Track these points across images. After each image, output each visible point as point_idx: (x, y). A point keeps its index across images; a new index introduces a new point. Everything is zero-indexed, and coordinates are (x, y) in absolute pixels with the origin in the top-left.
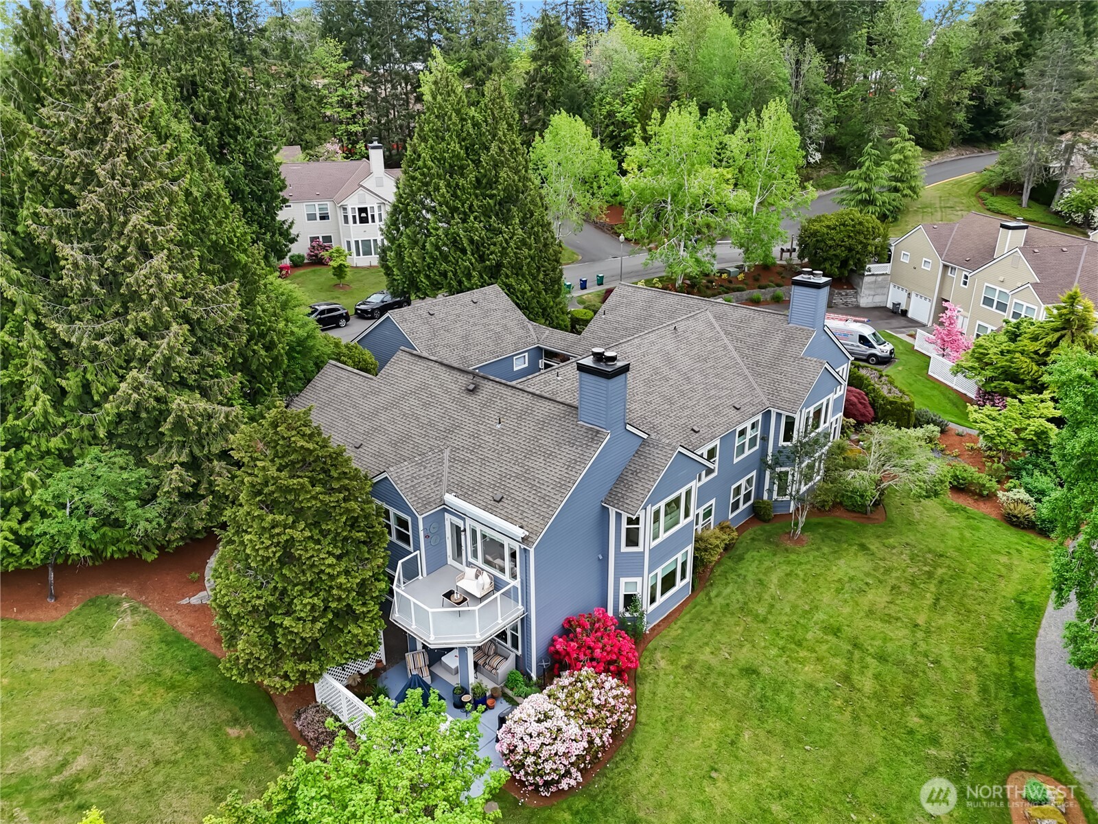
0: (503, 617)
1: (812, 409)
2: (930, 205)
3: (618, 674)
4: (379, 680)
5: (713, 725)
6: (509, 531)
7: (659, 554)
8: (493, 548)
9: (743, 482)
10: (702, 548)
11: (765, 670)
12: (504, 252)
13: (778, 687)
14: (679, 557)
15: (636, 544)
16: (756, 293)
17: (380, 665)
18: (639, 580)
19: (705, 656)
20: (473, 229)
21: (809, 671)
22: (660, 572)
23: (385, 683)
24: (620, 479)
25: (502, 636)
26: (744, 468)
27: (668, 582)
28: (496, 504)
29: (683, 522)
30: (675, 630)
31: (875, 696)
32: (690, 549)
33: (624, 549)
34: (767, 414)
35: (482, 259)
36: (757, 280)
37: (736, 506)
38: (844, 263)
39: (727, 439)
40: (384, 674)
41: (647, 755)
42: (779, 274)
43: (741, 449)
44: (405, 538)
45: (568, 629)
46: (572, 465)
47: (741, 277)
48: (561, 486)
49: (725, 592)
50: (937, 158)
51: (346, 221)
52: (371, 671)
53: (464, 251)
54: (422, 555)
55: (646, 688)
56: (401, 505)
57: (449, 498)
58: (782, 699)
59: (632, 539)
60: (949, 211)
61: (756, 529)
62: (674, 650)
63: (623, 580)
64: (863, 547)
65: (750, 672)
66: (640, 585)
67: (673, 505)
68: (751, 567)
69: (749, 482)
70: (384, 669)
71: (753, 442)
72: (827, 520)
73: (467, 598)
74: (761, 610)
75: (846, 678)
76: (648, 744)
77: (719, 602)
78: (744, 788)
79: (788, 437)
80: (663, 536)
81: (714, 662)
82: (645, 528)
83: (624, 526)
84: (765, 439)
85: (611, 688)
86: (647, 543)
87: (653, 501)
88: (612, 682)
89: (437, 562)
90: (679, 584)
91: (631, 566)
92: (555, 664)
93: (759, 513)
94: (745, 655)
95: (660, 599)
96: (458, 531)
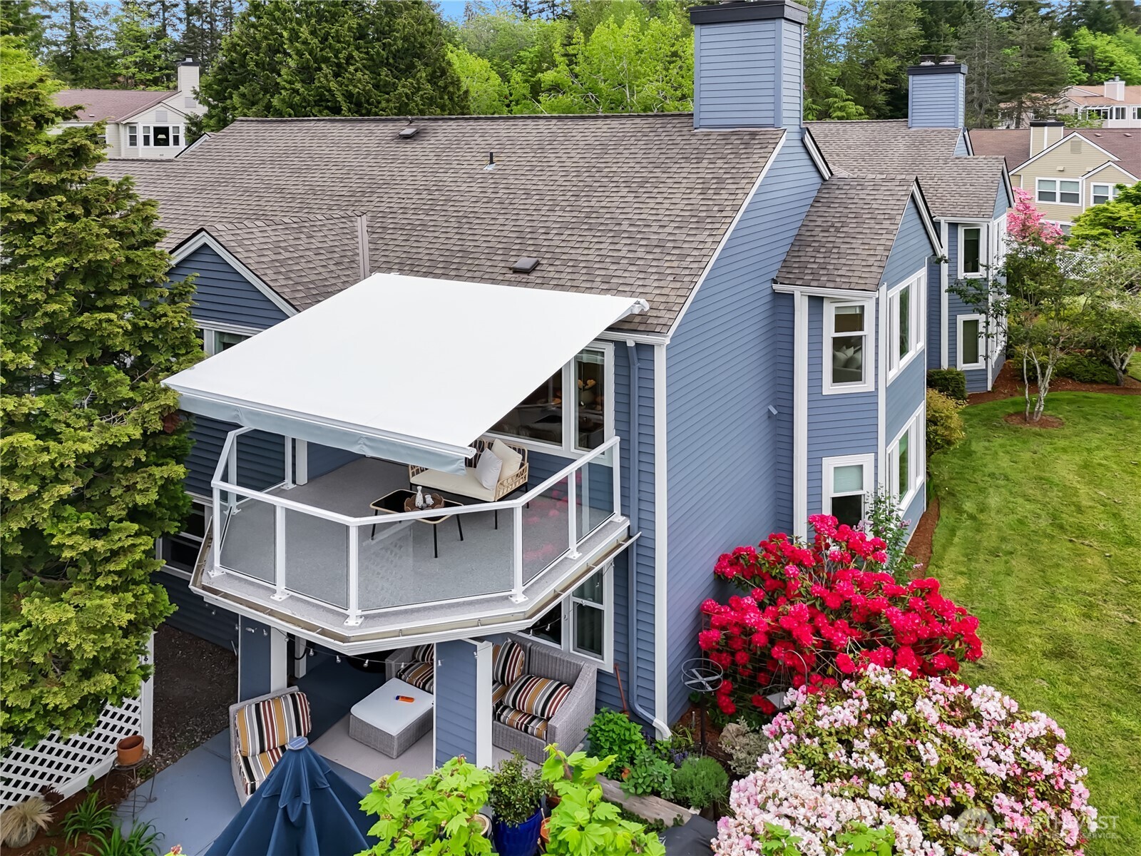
4: (125, 808)
7: (895, 407)
14: (914, 422)
15: (857, 377)
17: (132, 757)
18: (866, 460)
22: (898, 446)
23: (143, 818)
29: (916, 347)
33: (829, 388)
40: (143, 789)
52: (95, 784)
63: (829, 464)
70: (147, 771)
80: (898, 366)
82: (878, 338)
83: (829, 331)
86: (880, 370)
91: (847, 429)
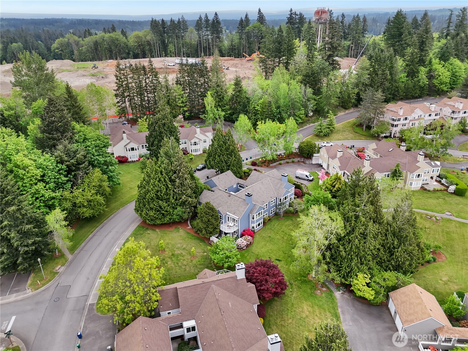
0: (235, 229)
1: (284, 197)
2: (339, 130)
3: (251, 236)
5: (263, 243)
6: (236, 218)
7: (257, 221)
8: (234, 220)
9: (273, 209)
10: (264, 219)
11: (272, 237)
12: (231, 162)
13: (273, 239)
14: (261, 221)
16: (288, 160)
17: (219, 235)
19: (264, 235)
20: (224, 158)
21: (278, 237)
22: (258, 223)
24: (251, 210)
25: (235, 232)
26: (273, 207)
27: (259, 225)
28: (234, 214)
29: (261, 216)
30: (260, 232)
31: (286, 240)
32: (262, 220)
33: (252, 220)
34: (277, 198)
35: (226, 163)
36: (288, 157)
37: (272, 213)
38: (308, 154)
39: (269, 203)
41: (254, 246)
42: (294, 155)
43: (272, 204)
44: (221, 219)
45: (244, 231)
46: (245, 208)
47: (285, 156)
48: (243, 211)
49: (268, 226)
50: (347, 111)
51: (191, 145)
53: (223, 162)
54: (223, 221)
55: (255, 239)
56: (221, 214)
57: (227, 213)
58: (273, 240)
59: (253, 218)
60: (344, 132)
61: (275, 217)
62: (259, 234)
63: (252, 224)
64: (292, 220)
65: (270, 237)
66: (255, 225)
67: (259, 214)
68: (273, 223)
69: (274, 209)
71: (274, 202)
72: (287, 215)
73: (230, 226)
74: (273, 229)
75: (283, 238)
76: (254, 245)
77: (267, 228)
78: (266, 249)
79: (280, 201)
80: (258, 218)
81: (265, 236)
82: (255, 217)
83: (252, 216)
84: (276, 202)
85: (250, 238)
86: (255, 219)
87: (256, 213)
88: (249, 237)
89: (225, 222)
90: (261, 225)
91: (253, 222)
92: (242, 235)
93: (276, 214)
94: (269, 235)
95: (258, 227)
96: (228, 217)
